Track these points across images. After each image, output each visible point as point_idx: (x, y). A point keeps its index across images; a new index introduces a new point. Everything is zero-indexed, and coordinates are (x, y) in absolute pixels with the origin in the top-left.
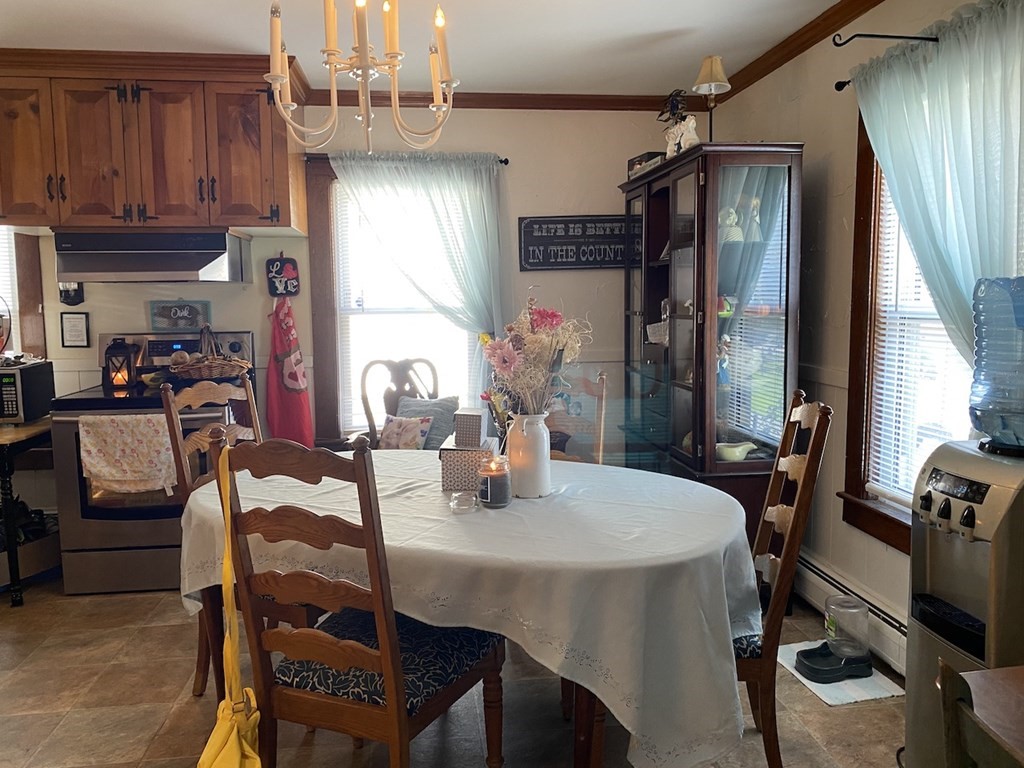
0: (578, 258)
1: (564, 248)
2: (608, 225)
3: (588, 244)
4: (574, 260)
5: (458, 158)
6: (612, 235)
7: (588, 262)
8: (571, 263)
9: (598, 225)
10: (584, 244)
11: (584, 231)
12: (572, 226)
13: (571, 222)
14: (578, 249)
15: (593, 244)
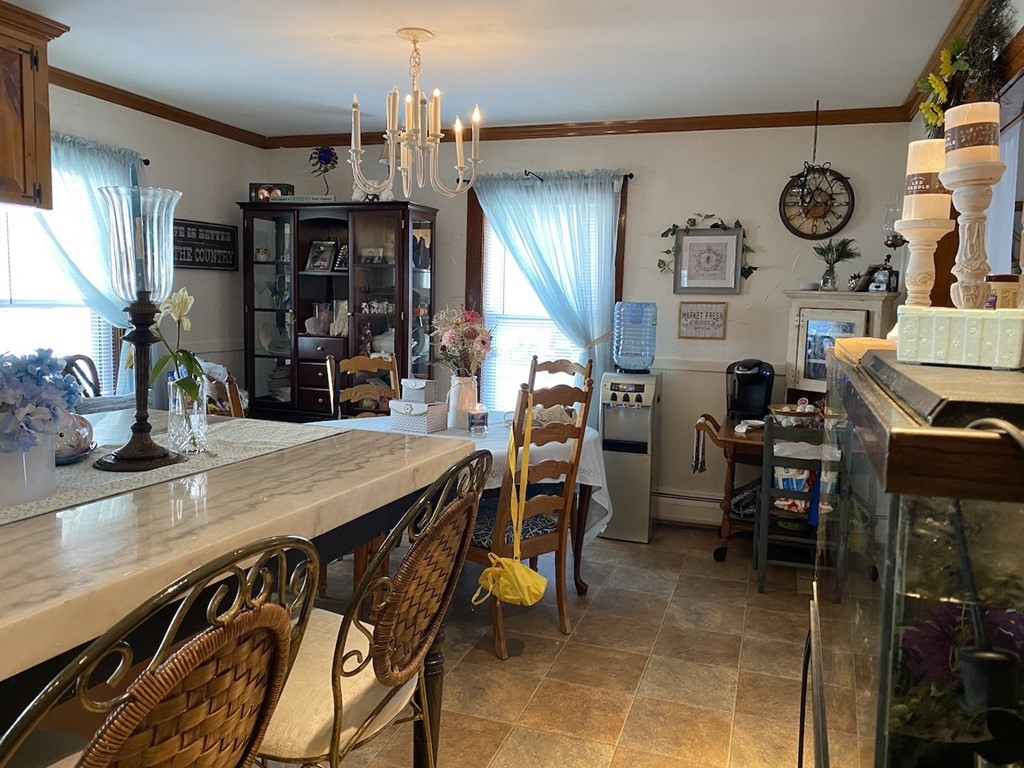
0: (194, 259)
1: (184, 249)
2: (212, 232)
3: (200, 247)
4: (190, 260)
5: (110, 150)
6: (214, 241)
7: (200, 263)
8: (189, 264)
9: (207, 231)
10: (197, 246)
11: (198, 235)
12: (189, 229)
13: (190, 226)
14: (194, 250)
15: (204, 247)
